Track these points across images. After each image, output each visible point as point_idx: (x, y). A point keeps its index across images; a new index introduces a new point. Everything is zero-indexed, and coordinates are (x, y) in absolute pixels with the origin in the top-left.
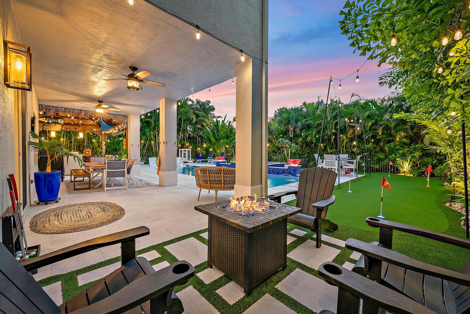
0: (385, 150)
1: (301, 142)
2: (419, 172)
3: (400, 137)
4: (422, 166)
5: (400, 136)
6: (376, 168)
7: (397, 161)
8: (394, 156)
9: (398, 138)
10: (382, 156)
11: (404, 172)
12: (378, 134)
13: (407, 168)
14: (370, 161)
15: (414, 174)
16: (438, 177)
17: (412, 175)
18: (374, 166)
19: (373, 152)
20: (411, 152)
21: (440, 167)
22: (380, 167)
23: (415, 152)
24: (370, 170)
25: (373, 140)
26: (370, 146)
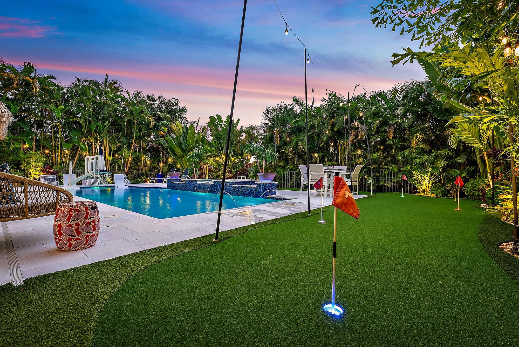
0: (398, 160)
1: (291, 153)
2: (443, 191)
3: (418, 141)
4: (447, 182)
5: (416, 140)
6: (388, 187)
7: (414, 175)
8: (409, 168)
9: (415, 142)
10: (394, 169)
11: (424, 191)
12: (388, 137)
13: (428, 185)
14: (379, 176)
15: (436, 192)
16: (469, 197)
17: (434, 195)
18: (385, 183)
19: (383, 164)
20: (431, 161)
21: (471, 181)
22: (392, 185)
23: (437, 161)
24: (378, 189)
25: (382, 147)
26: (378, 155)
